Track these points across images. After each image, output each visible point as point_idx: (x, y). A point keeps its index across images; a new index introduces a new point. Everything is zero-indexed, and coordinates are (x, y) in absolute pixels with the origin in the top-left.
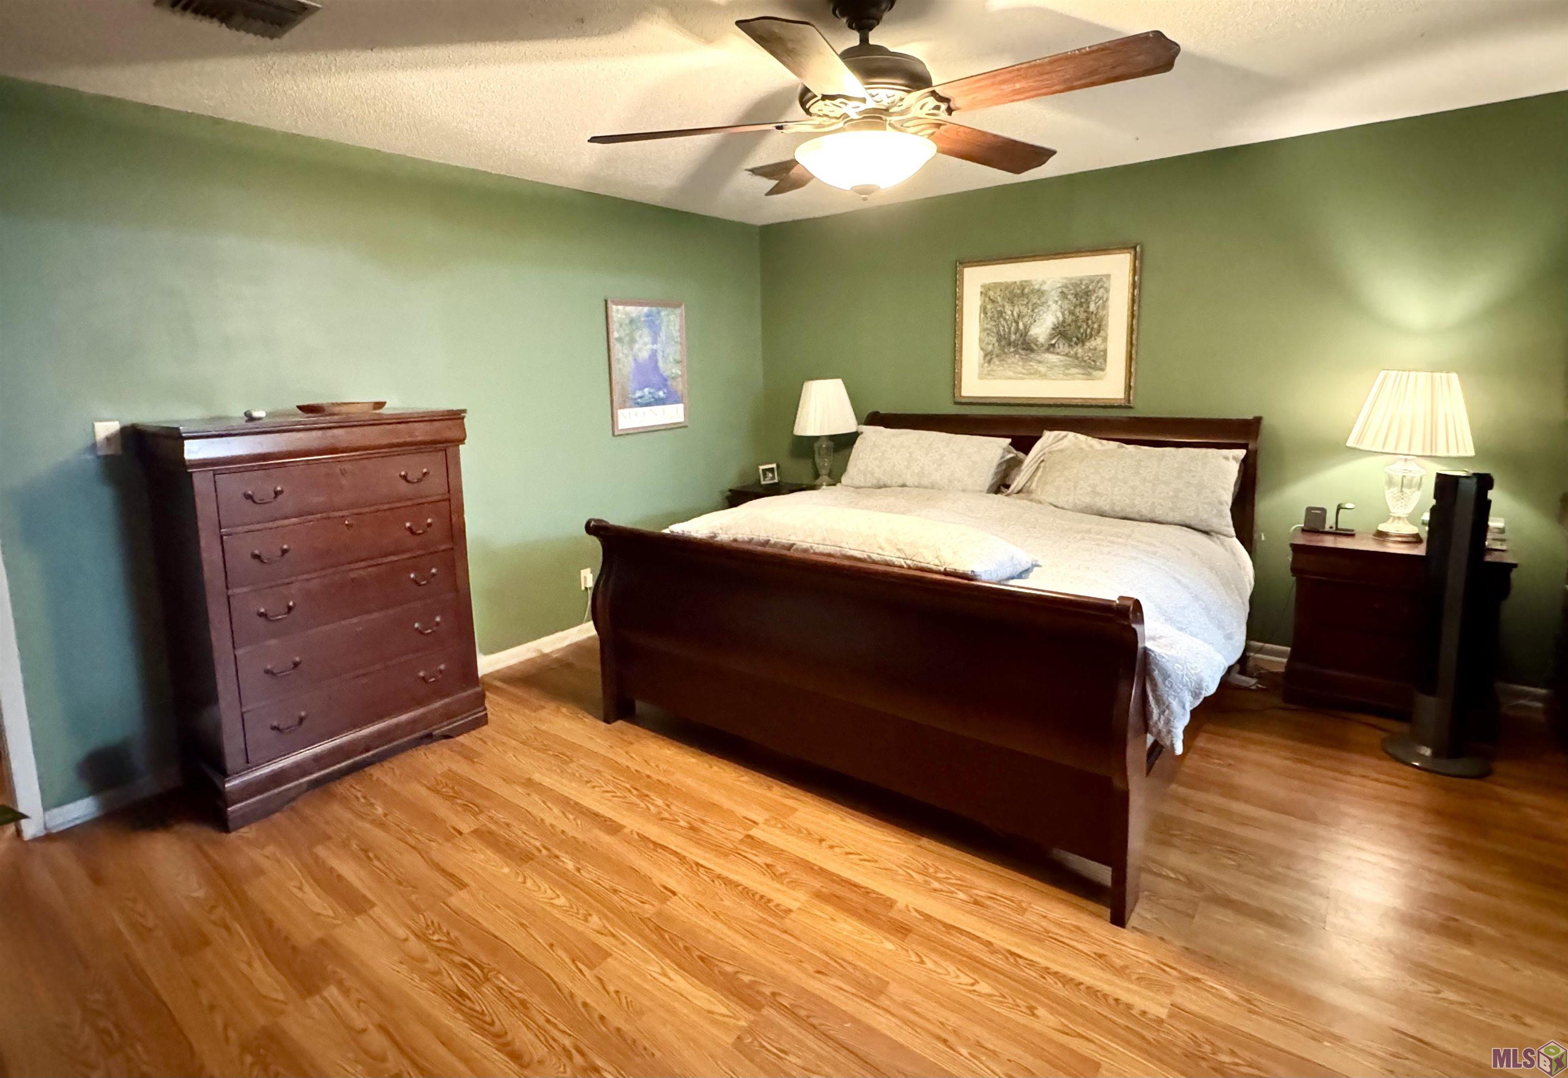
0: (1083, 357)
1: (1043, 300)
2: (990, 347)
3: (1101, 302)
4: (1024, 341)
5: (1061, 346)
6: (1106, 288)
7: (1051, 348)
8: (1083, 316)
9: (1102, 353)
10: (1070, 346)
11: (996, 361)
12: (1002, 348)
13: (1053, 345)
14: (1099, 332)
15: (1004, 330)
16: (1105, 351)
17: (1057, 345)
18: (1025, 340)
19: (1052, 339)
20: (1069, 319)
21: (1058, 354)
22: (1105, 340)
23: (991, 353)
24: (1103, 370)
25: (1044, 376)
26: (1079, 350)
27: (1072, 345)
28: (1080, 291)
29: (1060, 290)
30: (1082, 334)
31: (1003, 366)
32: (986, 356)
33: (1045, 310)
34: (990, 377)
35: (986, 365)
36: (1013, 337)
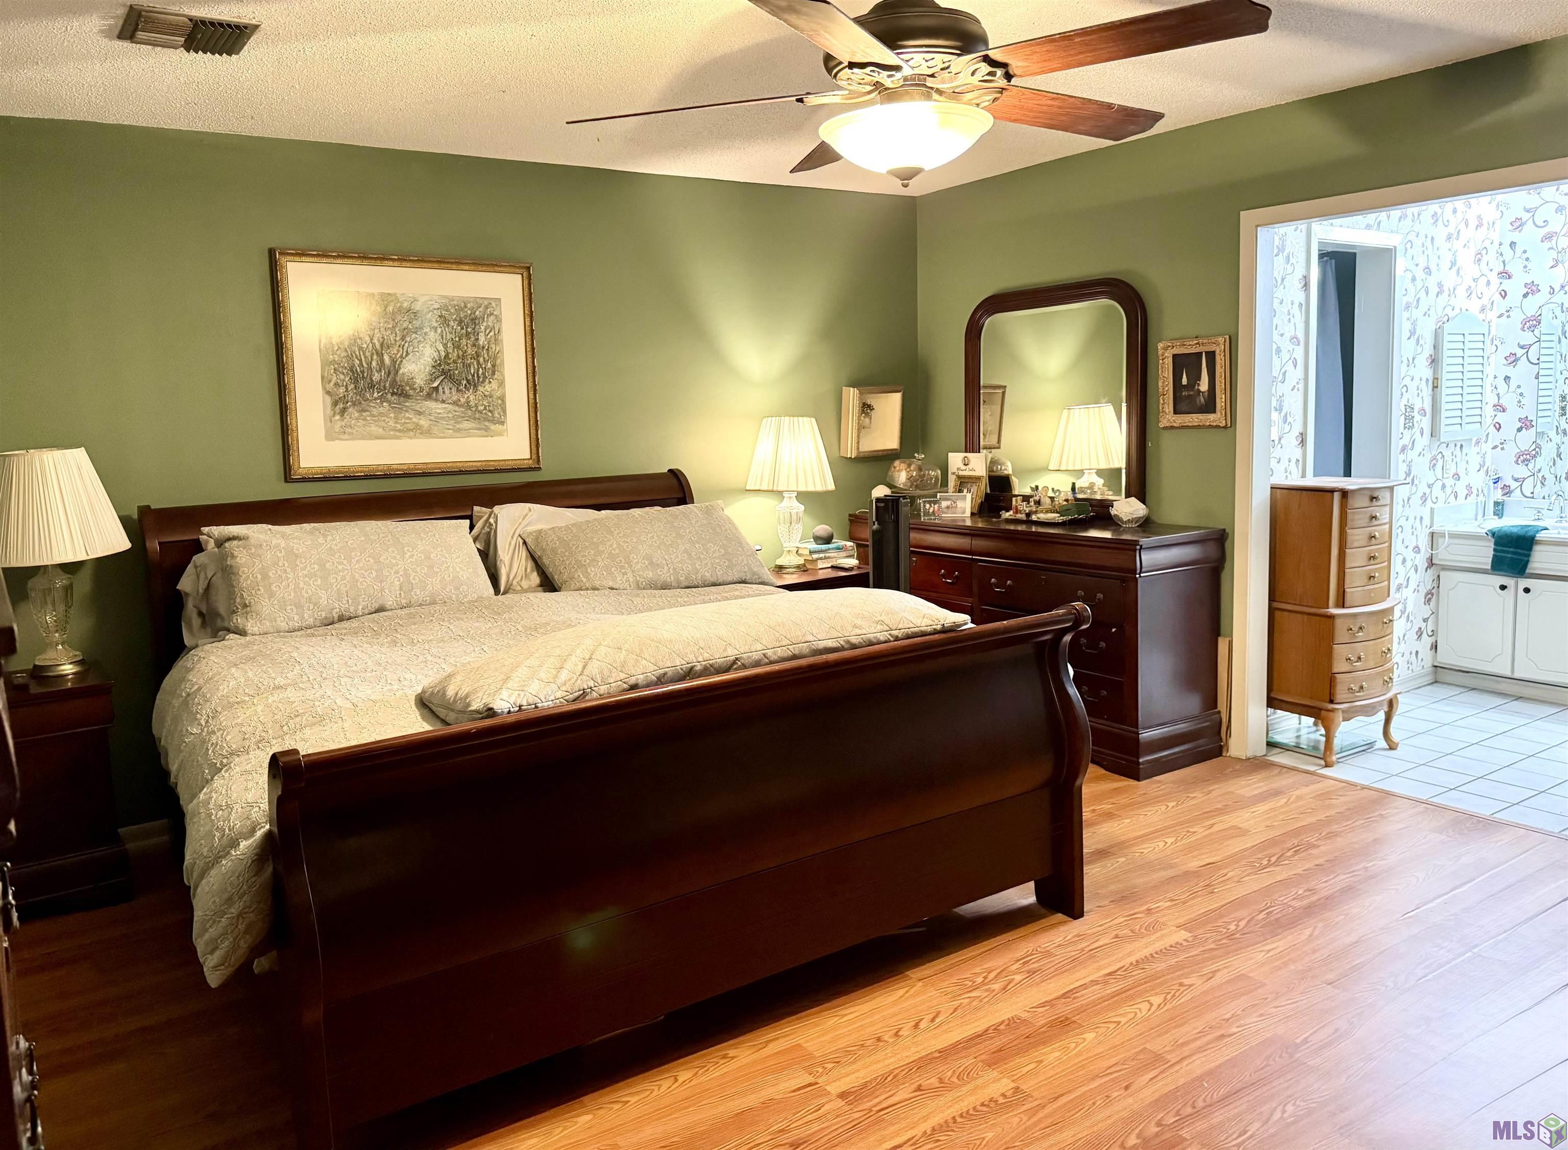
0: (476, 405)
1: (417, 323)
2: (342, 390)
3: (492, 333)
4: (394, 383)
5: (447, 391)
6: (496, 316)
7: (432, 394)
8: (471, 351)
9: (500, 401)
10: (458, 390)
11: (353, 412)
12: (360, 393)
13: (436, 389)
14: (493, 373)
15: (361, 364)
16: (502, 398)
17: (440, 388)
18: (394, 381)
19: (433, 381)
20: (454, 355)
21: (443, 402)
22: (502, 384)
23: (344, 399)
24: (502, 423)
25: (427, 433)
26: (470, 395)
27: (461, 391)
28: (466, 317)
29: (438, 313)
30: (473, 376)
31: (365, 420)
32: (335, 404)
33: (421, 338)
34: (346, 436)
35: (338, 417)
36: (376, 377)
